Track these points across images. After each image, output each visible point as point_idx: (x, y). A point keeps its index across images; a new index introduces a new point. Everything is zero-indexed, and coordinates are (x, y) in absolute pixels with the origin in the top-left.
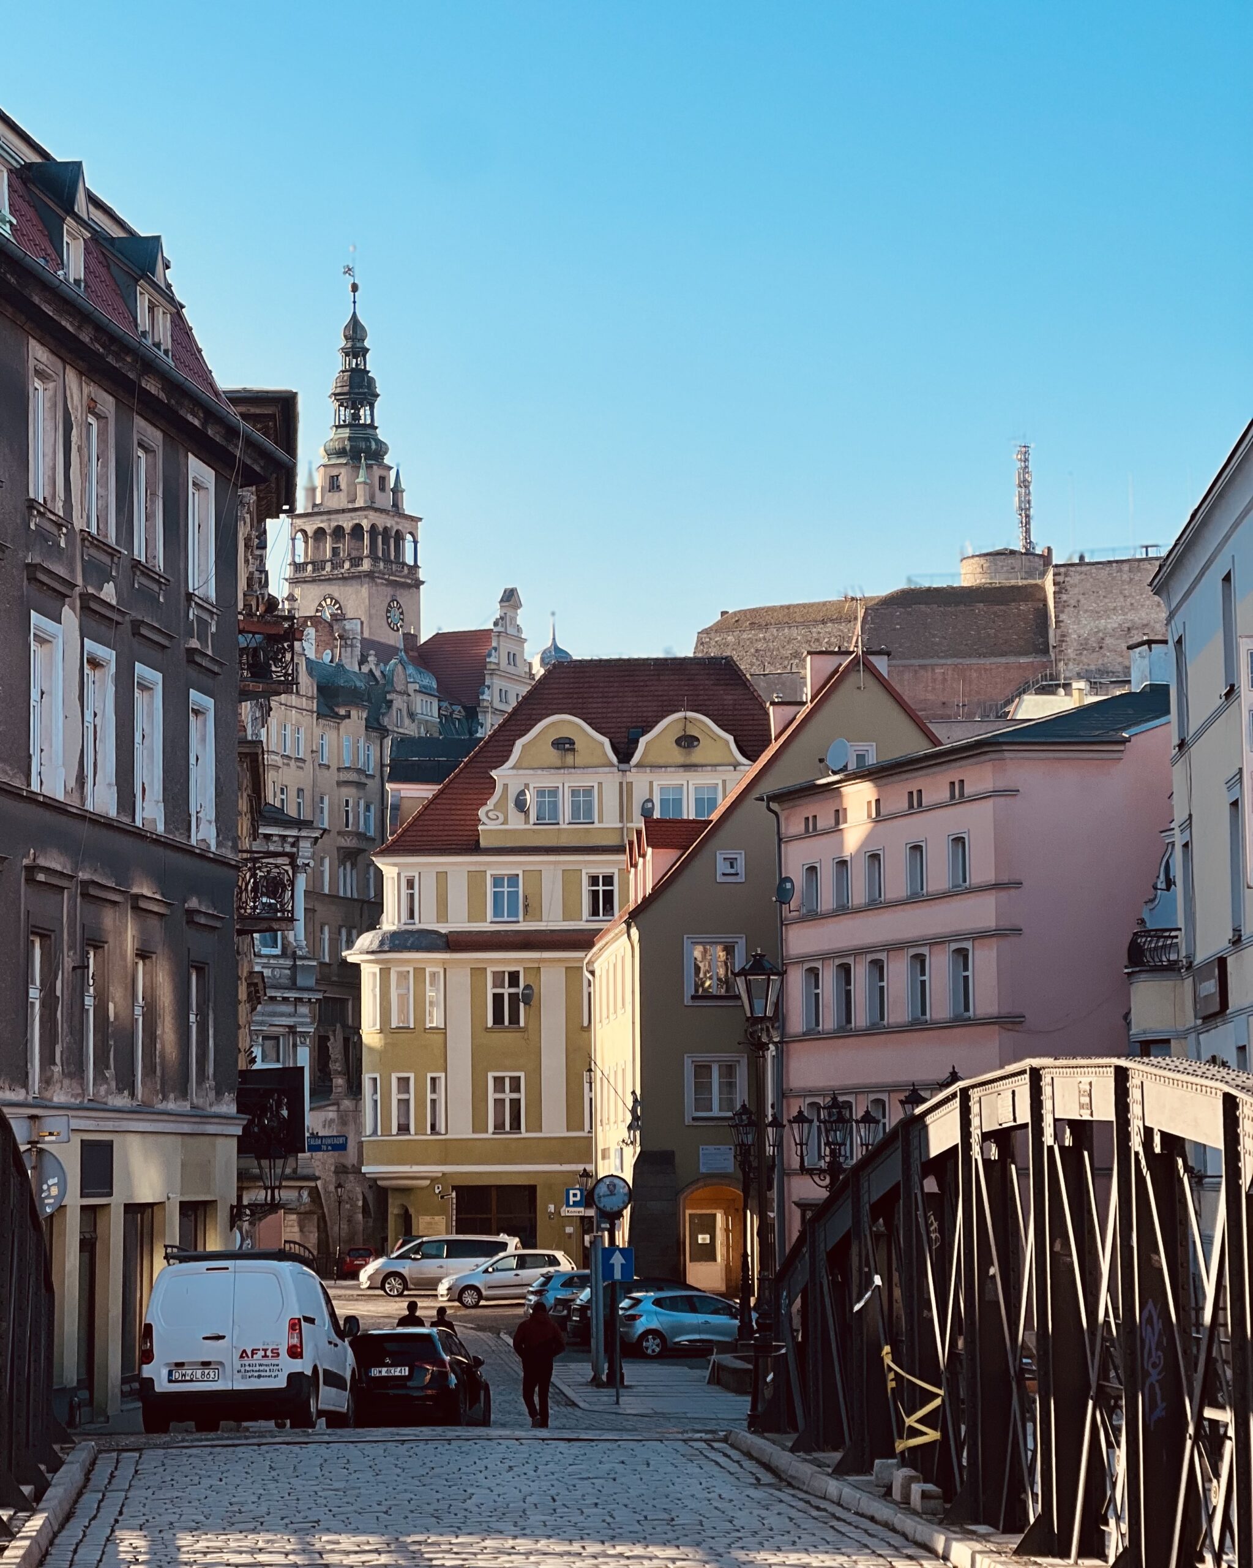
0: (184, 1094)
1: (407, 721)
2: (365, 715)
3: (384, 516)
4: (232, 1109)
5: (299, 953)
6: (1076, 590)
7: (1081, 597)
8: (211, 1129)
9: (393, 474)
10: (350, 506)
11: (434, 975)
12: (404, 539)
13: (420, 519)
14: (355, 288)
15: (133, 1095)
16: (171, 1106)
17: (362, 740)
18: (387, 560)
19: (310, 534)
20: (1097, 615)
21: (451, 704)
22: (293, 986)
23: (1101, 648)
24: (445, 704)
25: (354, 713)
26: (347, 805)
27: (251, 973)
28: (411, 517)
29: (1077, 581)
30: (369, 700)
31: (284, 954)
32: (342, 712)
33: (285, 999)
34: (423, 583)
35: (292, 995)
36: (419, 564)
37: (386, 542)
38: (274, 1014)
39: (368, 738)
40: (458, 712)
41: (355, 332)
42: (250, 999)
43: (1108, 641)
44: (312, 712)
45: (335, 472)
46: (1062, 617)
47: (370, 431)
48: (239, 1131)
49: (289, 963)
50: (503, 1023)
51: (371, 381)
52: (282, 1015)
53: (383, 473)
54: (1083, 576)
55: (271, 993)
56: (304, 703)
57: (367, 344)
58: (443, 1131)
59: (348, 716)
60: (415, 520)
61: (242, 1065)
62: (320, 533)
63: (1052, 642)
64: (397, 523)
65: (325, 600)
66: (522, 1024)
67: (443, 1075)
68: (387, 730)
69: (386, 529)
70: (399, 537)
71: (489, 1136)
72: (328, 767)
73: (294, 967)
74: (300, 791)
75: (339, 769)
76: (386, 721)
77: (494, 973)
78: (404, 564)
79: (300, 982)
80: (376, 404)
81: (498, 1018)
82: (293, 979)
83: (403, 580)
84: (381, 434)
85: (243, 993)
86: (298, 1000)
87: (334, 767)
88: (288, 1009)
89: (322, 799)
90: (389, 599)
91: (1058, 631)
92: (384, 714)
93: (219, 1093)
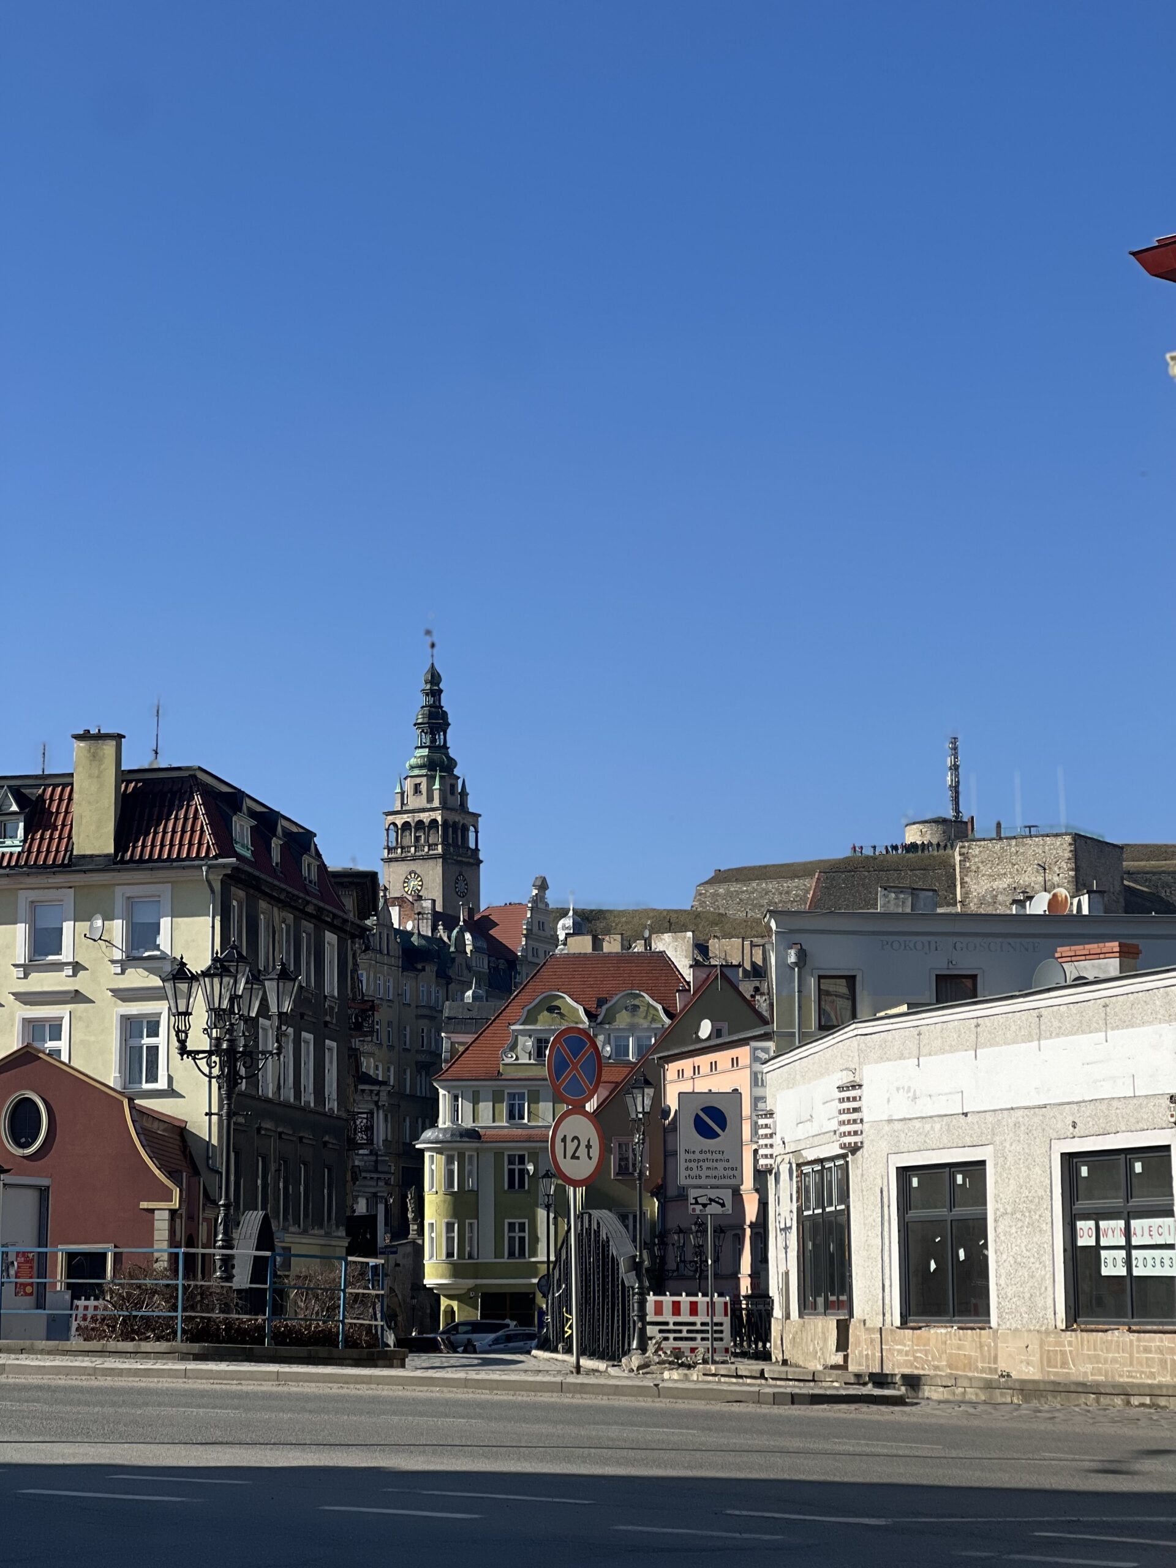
0: (321, 1226)
1: (465, 972)
2: (435, 969)
3: (453, 813)
4: (344, 1234)
5: (379, 1153)
6: (977, 860)
7: (980, 865)
8: (333, 1243)
9: (460, 782)
10: (429, 806)
11: (471, 1157)
12: (468, 830)
13: (480, 815)
14: (433, 646)
15: (299, 1226)
16: (316, 1232)
17: (433, 987)
18: (455, 844)
19: (399, 827)
20: (992, 877)
21: (498, 959)
22: (376, 1171)
23: (995, 903)
24: (492, 959)
25: (428, 968)
26: (423, 1032)
27: (353, 1166)
28: (473, 813)
29: (977, 853)
30: (439, 958)
31: (371, 1153)
32: (419, 966)
33: (372, 1178)
34: (482, 862)
35: (375, 1176)
36: (479, 847)
37: (455, 832)
38: (366, 1186)
39: (438, 984)
40: (502, 964)
41: (434, 678)
42: (352, 1179)
43: (1000, 898)
44: (398, 967)
45: (418, 780)
46: (967, 879)
47: (443, 751)
48: (346, 1245)
49: (374, 1158)
50: (514, 1187)
51: (445, 713)
52: (371, 1186)
53: (453, 781)
54: (981, 849)
55: (364, 1174)
56: (393, 961)
57: (441, 686)
58: (476, 1257)
59: (423, 969)
60: (477, 816)
61: (348, 1214)
62: (406, 825)
63: (959, 898)
64: (464, 819)
65: (410, 874)
66: (526, 1187)
67: (476, 1221)
68: (451, 979)
69: (455, 823)
70: (465, 829)
71: (505, 1260)
72: (409, 1005)
73: (376, 1161)
74: (390, 1024)
75: (417, 1007)
76: (451, 973)
77: (509, 1156)
78: (469, 848)
79: (380, 1169)
80: (448, 731)
81: (511, 1185)
82: (376, 1167)
83: (467, 860)
84: (452, 753)
85: (349, 1177)
86: (378, 1178)
87: (413, 1005)
88: (374, 1183)
89: (405, 1027)
90: (457, 874)
91: (963, 890)
92: (449, 968)
93: (337, 1227)
